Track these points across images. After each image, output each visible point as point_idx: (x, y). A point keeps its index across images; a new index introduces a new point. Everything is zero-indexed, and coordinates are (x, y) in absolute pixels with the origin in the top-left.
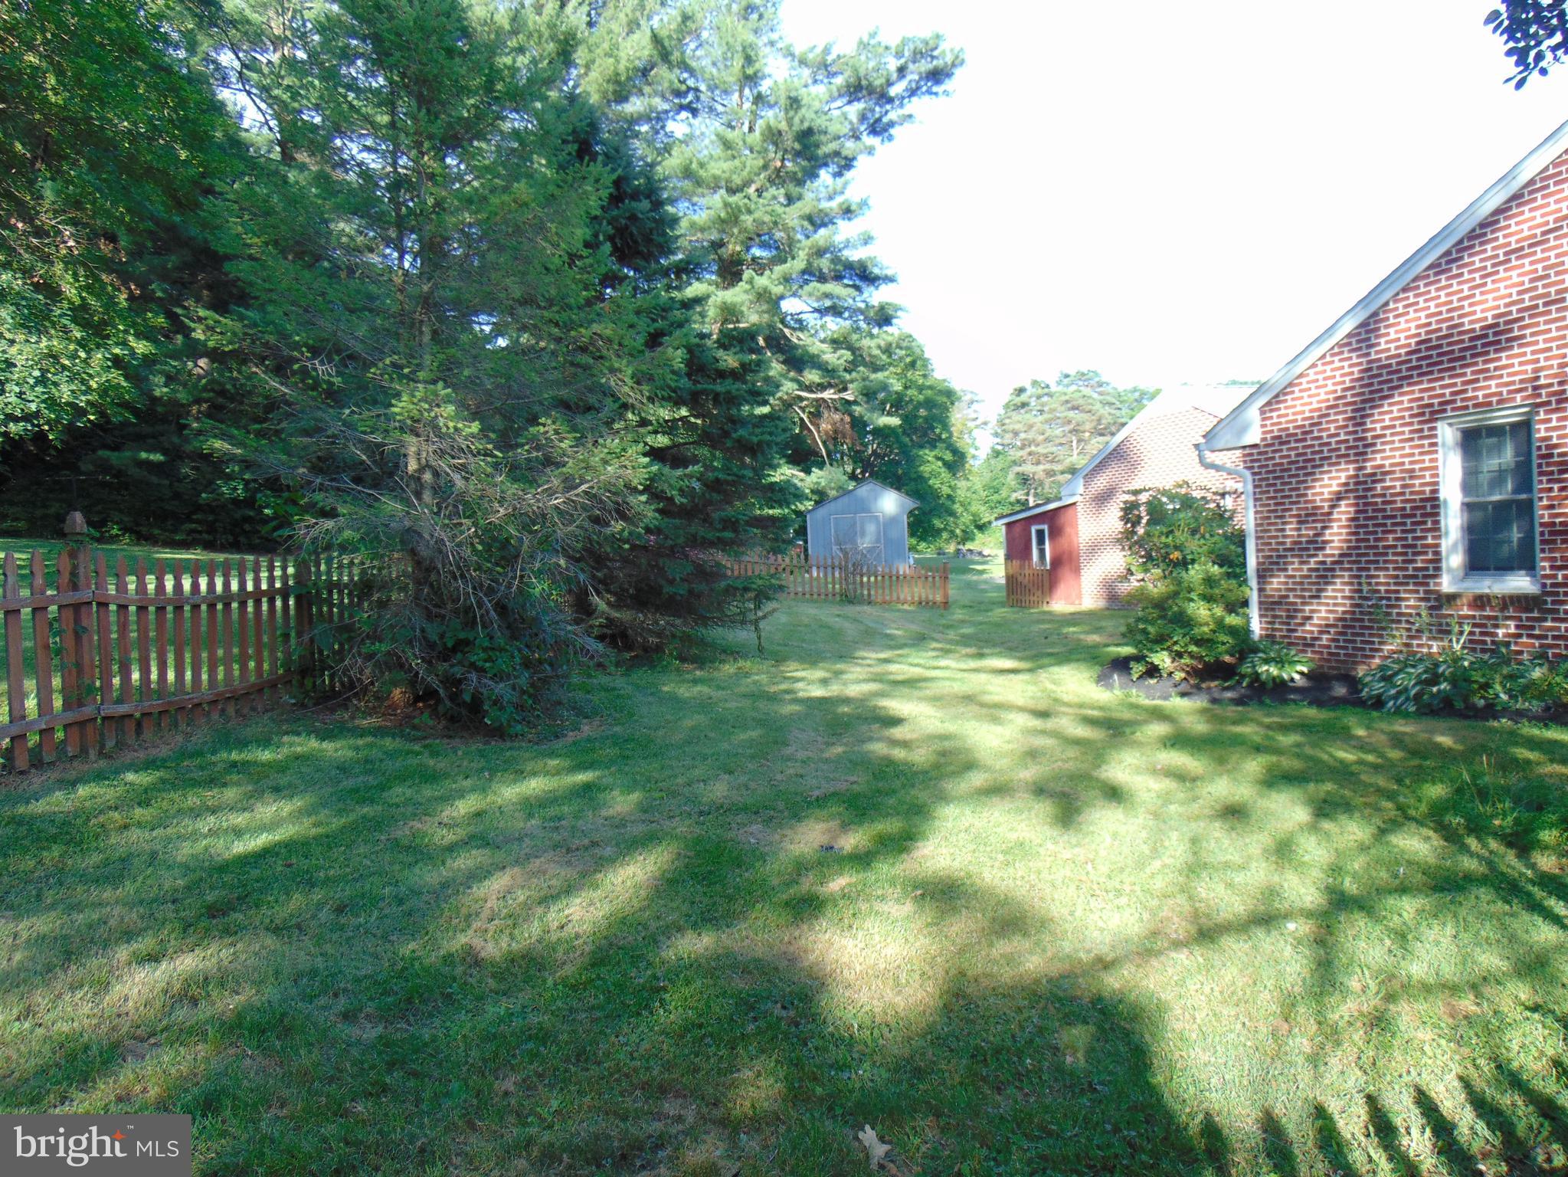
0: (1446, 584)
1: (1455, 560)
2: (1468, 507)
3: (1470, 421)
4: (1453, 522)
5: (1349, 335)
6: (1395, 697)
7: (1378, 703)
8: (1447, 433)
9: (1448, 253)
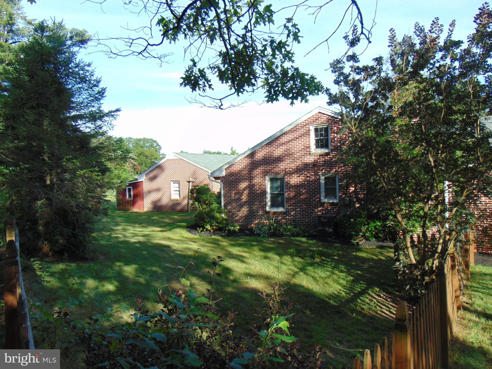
0: (268, 209)
1: (269, 204)
2: (271, 194)
3: (272, 176)
4: (268, 196)
5: (247, 156)
6: (263, 233)
7: (259, 235)
8: (267, 178)
9: (268, 143)
